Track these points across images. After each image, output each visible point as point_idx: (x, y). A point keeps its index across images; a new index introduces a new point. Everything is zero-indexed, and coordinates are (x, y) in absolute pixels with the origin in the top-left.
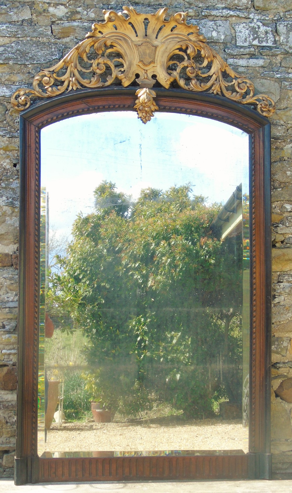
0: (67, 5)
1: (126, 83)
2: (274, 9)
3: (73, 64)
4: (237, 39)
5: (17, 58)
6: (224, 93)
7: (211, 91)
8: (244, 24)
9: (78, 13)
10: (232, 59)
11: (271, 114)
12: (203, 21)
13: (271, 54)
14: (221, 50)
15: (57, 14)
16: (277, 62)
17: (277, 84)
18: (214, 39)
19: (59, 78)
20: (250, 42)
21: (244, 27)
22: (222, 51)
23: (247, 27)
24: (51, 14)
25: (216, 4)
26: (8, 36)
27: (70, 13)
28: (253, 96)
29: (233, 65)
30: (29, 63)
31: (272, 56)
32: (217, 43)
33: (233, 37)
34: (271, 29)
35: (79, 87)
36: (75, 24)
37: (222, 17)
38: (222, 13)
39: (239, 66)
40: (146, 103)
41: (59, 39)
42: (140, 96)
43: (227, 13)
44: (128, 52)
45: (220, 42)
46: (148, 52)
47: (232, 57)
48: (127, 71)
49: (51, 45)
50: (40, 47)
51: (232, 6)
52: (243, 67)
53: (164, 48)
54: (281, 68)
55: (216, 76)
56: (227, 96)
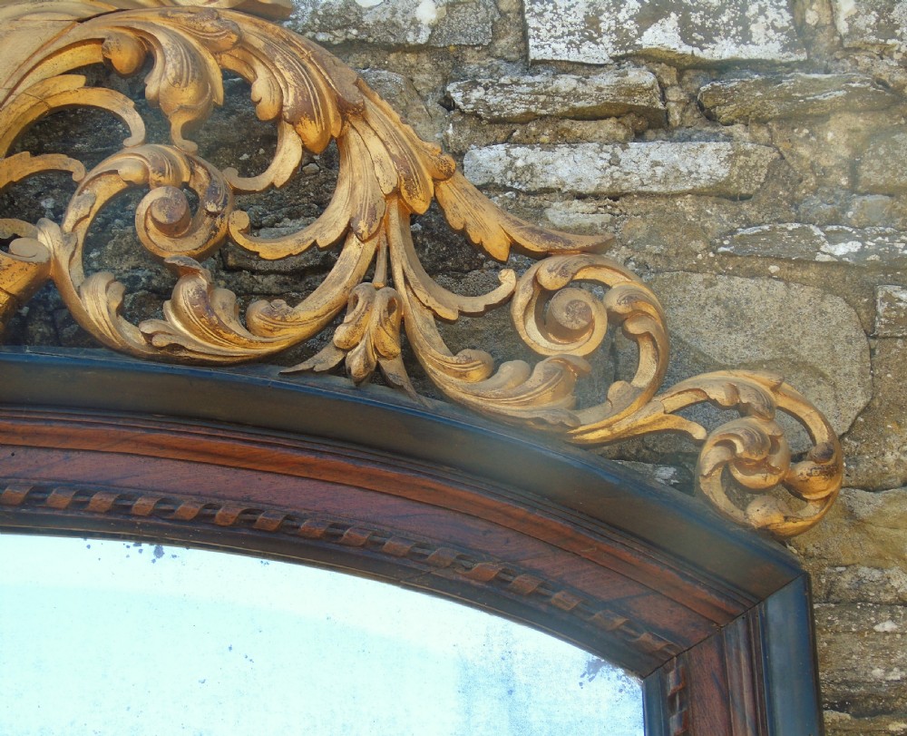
4: (532, 22)
6: (429, 366)
7: (327, 358)
10: (501, 147)
11: (812, 511)
13: (775, 109)
14: (424, 99)
17: (836, 307)
18: (368, 20)
20: (622, 37)
22: (433, 105)
28: (661, 385)
29: (506, 189)
31: (786, 120)
32: (390, 49)
33: (503, 14)
39: (548, 191)
45: (411, 38)
47: (500, 132)
52: (581, 197)
54: (857, 202)
55: (370, 248)
56: (452, 385)
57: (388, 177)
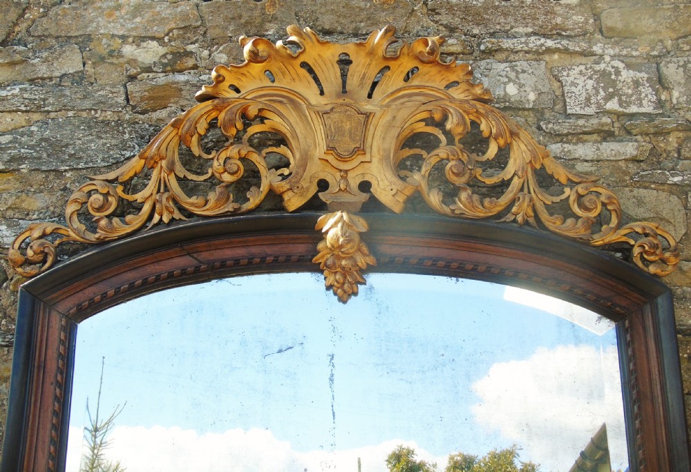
0: (166, 39)
1: (294, 202)
2: (649, 34)
3: (164, 163)
4: (568, 100)
5: (40, 158)
6: (543, 220)
7: (510, 217)
8: (582, 68)
9: (190, 54)
10: (560, 144)
11: (670, 268)
12: (483, 63)
13: (652, 130)
14: (531, 127)
15: (140, 59)
16: (669, 148)
17: (674, 199)
18: (512, 100)
19: (130, 197)
20: (599, 105)
21: (581, 73)
22: (534, 128)
23: (590, 72)
24: (125, 60)
25: (512, 28)
26: (24, 109)
27: (169, 57)
28: (619, 226)
29: (561, 158)
30: (67, 168)
31: (656, 134)
32: (519, 109)
33: (557, 97)
34: (646, 76)
35: (177, 215)
36: (181, 78)
37: (526, 52)
38: (526, 43)
39: (576, 159)
40: (341, 247)
41: (143, 113)
42: (327, 232)
43: (539, 43)
44: (300, 129)
45: (527, 106)
46: (347, 126)
47: (559, 139)
48: (297, 173)
49: (122, 125)
50: (94, 131)
51: (551, 30)
52: (587, 161)
53: (388, 117)
54: (681, 162)
55: (522, 180)
56: (551, 227)
57: (528, 157)
